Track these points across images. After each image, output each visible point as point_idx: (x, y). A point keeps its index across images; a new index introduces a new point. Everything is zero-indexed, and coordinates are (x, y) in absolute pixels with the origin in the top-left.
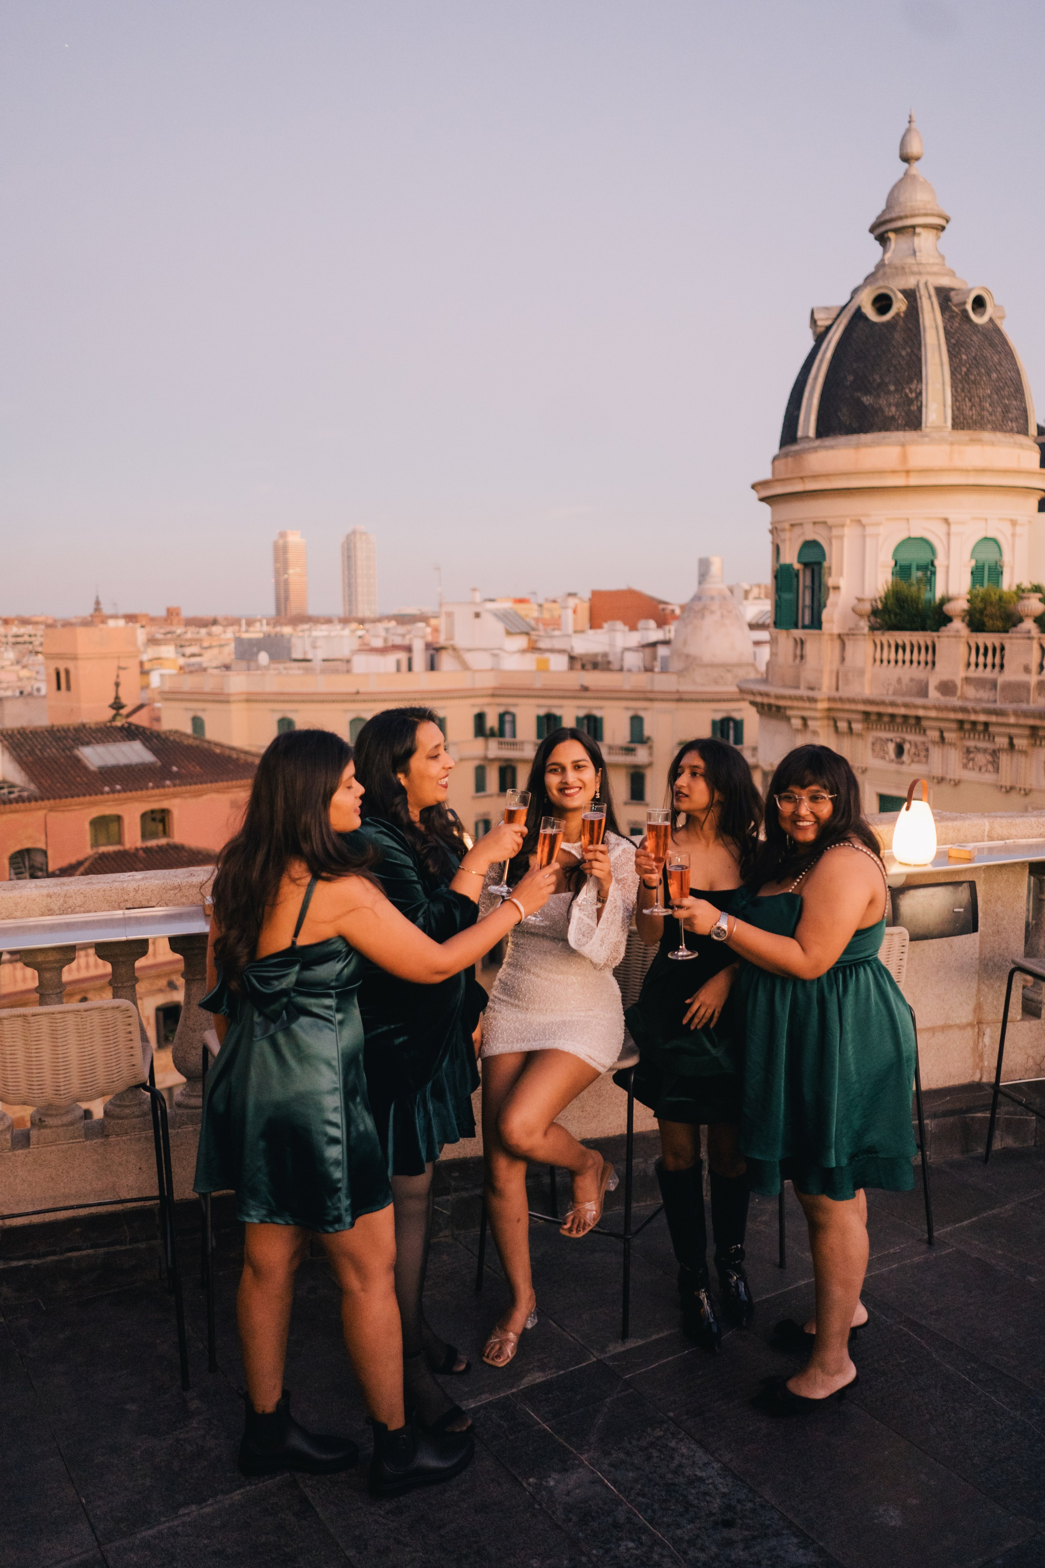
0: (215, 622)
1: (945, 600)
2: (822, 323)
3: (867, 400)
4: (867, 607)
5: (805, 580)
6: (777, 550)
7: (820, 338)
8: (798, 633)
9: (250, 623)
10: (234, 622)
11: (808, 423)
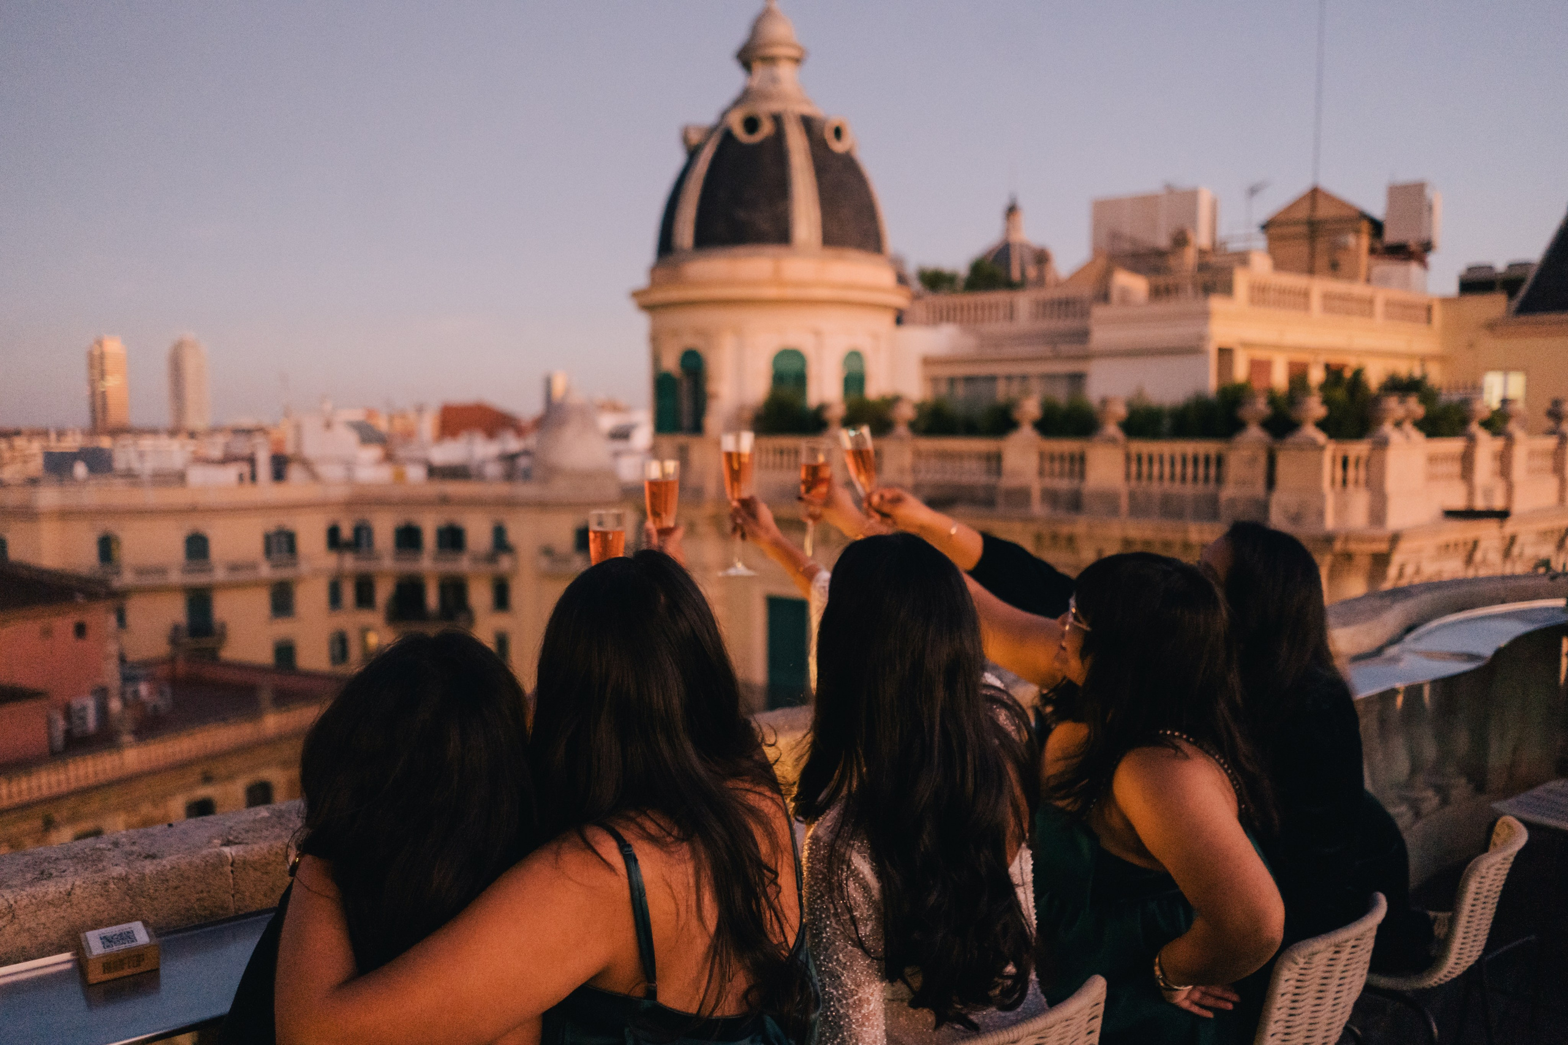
0: (18, 433)
1: (822, 408)
2: (695, 138)
3: (742, 214)
4: (747, 415)
5: (685, 387)
6: (656, 359)
7: (693, 153)
8: (681, 439)
9: (61, 434)
10: (44, 433)
11: (685, 233)
